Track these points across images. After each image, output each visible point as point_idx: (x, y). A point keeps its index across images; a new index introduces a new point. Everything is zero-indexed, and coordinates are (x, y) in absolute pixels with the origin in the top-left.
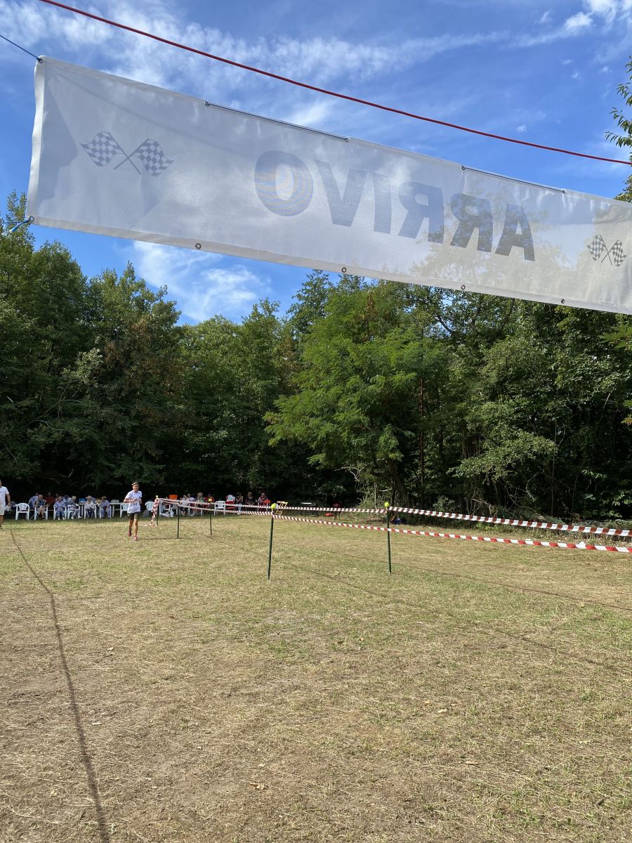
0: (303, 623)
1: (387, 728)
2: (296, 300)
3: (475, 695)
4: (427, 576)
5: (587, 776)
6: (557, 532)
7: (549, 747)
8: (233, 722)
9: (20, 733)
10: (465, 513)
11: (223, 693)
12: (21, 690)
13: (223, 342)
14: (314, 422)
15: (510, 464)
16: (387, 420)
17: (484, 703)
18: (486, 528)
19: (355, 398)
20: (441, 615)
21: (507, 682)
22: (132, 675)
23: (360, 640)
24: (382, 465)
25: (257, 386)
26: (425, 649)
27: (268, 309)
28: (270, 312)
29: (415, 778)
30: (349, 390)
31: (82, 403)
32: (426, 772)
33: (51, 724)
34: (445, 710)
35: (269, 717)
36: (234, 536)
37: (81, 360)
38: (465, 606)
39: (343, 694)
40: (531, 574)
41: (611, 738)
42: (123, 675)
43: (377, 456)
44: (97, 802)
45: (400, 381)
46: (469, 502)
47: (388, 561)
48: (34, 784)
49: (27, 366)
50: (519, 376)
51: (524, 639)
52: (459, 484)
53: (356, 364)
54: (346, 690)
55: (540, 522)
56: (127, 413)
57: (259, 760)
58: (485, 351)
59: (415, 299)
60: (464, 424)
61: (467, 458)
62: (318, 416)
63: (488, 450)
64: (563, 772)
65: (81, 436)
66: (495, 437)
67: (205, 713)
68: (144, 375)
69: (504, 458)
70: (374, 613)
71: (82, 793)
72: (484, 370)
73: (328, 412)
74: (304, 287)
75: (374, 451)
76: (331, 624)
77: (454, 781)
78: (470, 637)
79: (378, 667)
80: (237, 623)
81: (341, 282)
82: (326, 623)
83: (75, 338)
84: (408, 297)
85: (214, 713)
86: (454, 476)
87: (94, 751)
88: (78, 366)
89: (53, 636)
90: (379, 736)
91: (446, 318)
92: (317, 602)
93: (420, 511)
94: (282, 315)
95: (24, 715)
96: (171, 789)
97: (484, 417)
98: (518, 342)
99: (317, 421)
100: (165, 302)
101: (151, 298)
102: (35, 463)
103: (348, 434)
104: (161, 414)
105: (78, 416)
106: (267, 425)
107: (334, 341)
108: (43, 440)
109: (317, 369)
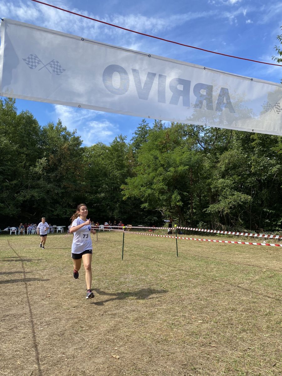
0: (137, 280)
1: (175, 330)
2: (134, 135)
3: (216, 313)
4: (194, 258)
5: (268, 352)
6: (253, 237)
7: (250, 338)
8: (104, 327)
9: (5, 334)
10: (211, 229)
11: (100, 314)
12: (7, 313)
13: (102, 154)
14: (143, 189)
15: (231, 207)
16: (176, 188)
17: (220, 317)
18: (221, 236)
19: (161, 178)
20: (200, 276)
21: (230, 307)
22: (59, 306)
23: (164, 288)
24: (174, 208)
25: (117, 173)
26: (193, 292)
27: (122, 139)
28: (123, 140)
29: (187, 354)
30: (158, 175)
31: (39, 182)
32: (193, 351)
33: (20, 330)
34: (202, 321)
35: (120, 325)
36: (108, 240)
37: (38, 163)
38: (211, 272)
39: (155, 314)
40: (241, 256)
41: (279, 333)
42: (54, 306)
43: (171, 204)
44: (39, 367)
45: (181, 170)
46: (213, 224)
47: (176, 251)
48: (10, 359)
50: (235, 167)
51: (238, 287)
52: (208, 215)
53: (162, 162)
54: (156, 312)
55: (245, 233)
56: (60, 186)
57: (115, 346)
58: (219, 156)
59: (188, 133)
60: (210, 189)
61: (212, 204)
62: (144, 187)
63: (221, 200)
64: (256, 350)
65: (39, 197)
66: (224, 194)
67: (91, 323)
68: (67, 169)
69: (229, 204)
70: (170, 275)
71: (32, 362)
72: (219, 165)
73: (149, 184)
74: (138, 129)
75: (170, 202)
76: (151, 281)
77: (206, 355)
78: (213, 286)
79: (171, 300)
80: (107, 281)
81: (154, 126)
82: (148, 280)
83: (36, 153)
84: (184, 132)
85: (95, 323)
86: (206, 212)
87: (39, 342)
89: (23, 288)
90: (171, 333)
91: (201, 142)
92: (144, 270)
93: (190, 229)
94: (128, 142)
95: (8, 325)
96: (74, 360)
97: (219, 186)
98: (234, 152)
99: (144, 189)
100: (76, 136)
101: (70, 135)
102: (19, 209)
103: (158, 194)
104: (74, 186)
105: (38, 188)
106: (122, 191)
107: (151, 153)
108: (22, 198)
109: (144, 165)
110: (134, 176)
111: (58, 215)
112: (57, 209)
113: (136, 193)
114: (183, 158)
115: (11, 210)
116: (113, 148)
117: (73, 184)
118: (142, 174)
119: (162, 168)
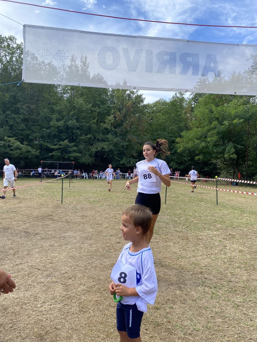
2: (194, 89)
13: (163, 109)
14: (197, 142)
16: (230, 141)
19: (215, 131)
25: (174, 127)
27: (181, 94)
28: (182, 96)
30: (213, 128)
31: (108, 136)
37: (107, 120)
43: (225, 156)
45: (236, 123)
47: (216, 200)
49: (89, 123)
53: (217, 116)
56: (125, 140)
62: (199, 140)
65: (108, 148)
68: (131, 125)
73: (204, 137)
74: (197, 84)
75: (224, 154)
78: (234, 231)
81: (214, 80)
82: (179, 221)
83: (105, 111)
88: (106, 122)
92: (180, 214)
94: (188, 96)
99: (199, 141)
100: (139, 95)
101: (134, 93)
102: (92, 158)
103: (212, 147)
104: (137, 140)
105: (107, 141)
106: (177, 144)
107: (207, 107)
108: (95, 150)
109: (200, 119)
110: (189, 130)
111: (123, 164)
112: (123, 159)
113: (190, 145)
114: (239, 111)
115: (87, 159)
116: (172, 103)
117: (136, 137)
118: (197, 127)
119: (216, 121)
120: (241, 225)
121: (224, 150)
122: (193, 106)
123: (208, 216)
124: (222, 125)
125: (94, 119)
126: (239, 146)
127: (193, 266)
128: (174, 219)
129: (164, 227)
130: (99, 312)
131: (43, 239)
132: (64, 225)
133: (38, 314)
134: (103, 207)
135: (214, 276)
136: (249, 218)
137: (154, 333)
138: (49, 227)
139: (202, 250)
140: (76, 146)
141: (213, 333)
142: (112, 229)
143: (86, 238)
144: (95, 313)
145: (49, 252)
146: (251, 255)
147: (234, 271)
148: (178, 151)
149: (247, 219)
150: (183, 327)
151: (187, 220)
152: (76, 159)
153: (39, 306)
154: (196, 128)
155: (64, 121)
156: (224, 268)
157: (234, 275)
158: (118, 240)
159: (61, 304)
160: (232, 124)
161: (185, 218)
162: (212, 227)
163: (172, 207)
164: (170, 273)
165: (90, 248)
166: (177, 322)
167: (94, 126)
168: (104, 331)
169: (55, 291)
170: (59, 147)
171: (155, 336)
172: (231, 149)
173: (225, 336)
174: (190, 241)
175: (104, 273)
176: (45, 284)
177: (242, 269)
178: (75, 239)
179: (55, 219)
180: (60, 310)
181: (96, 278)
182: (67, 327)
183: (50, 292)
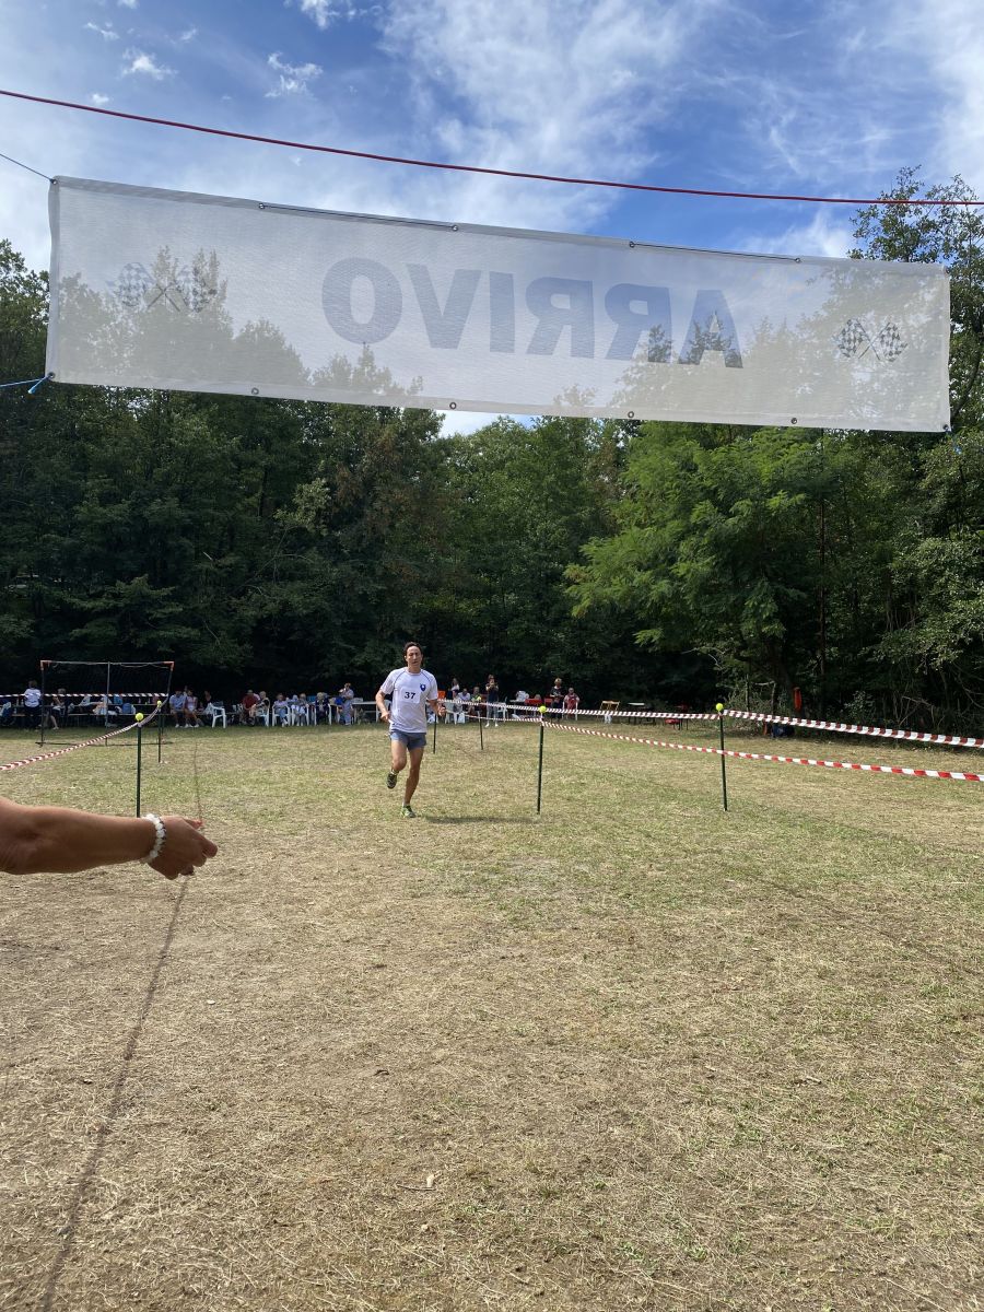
13: (510, 458)
14: (641, 577)
15: (961, 641)
16: (760, 572)
19: (706, 539)
30: (697, 527)
31: (305, 559)
37: (301, 496)
43: (743, 629)
46: (898, 701)
47: (721, 791)
52: (879, 671)
53: (708, 483)
56: (370, 571)
60: (888, 575)
61: (895, 628)
62: (646, 570)
63: (926, 616)
65: (306, 606)
66: (940, 595)
69: (954, 630)
72: (923, 485)
73: (664, 561)
75: (738, 622)
83: (294, 463)
86: (869, 660)
88: (297, 505)
93: (774, 718)
103: (696, 596)
104: (418, 571)
105: (302, 578)
106: (568, 586)
107: (673, 449)
108: (254, 613)
109: (647, 494)
110: (611, 534)
114: (787, 466)
115: (223, 650)
116: (544, 438)
117: (413, 562)
118: (638, 524)
119: (709, 501)
120: (819, 882)
121: (739, 606)
122: (621, 444)
123: (696, 853)
124: (730, 515)
125: (249, 495)
126: (792, 592)
127: (662, 1036)
128: (577, 867)
129: (542, 901)
130: (339, 1221)
131: (82, 965)
132: (157, 909)
133: (109, 1246)
134: (301, 835)
135: (737, 1069)
136: (843, 856)
137: (548, 1280)
138: (101, 920)
139: (687, 978)
140: (177, 597)
141: (752, 1264)
142: (350, 916)
143: (255, 955)
144: (323, 1228)
145: (113, 1014)
146: (861, 985)
147: (806, 1046)
148: (574, 613)
149: (835, 860)
150: (648, 1252)
151: (622, 869)
152: (178, 649)
153: (107, 1217)
154: (635, 529)
155: (132, 504)
156: (770, 1036)
157: (806, 1058)
158: (377, 958)
159: (193, 1204)
160: (766, 511)
161: (616, 864)
162: (715, 893)
163: (564, 825)
164: (581, 1066)
165: (273, 993)
166: (624, 1236)
167: (252, 521)
168: (367, 1289)
169: (160, 1158)
170: (112, 602)
171: (553, 1292)
172: (762, 602)
173: (794, 1269)
174: (640, 947)
175: (339, 1081)
176: (118, 1134)
177: (835, 1036)
178: (210, 959)
179: (121, 887)
180: (191, 1225)
181: (311, 1102)
182: (227, 1284)
183: (144, 1162)
